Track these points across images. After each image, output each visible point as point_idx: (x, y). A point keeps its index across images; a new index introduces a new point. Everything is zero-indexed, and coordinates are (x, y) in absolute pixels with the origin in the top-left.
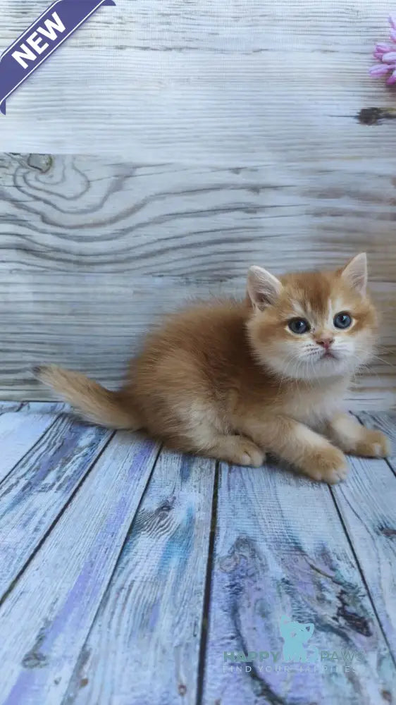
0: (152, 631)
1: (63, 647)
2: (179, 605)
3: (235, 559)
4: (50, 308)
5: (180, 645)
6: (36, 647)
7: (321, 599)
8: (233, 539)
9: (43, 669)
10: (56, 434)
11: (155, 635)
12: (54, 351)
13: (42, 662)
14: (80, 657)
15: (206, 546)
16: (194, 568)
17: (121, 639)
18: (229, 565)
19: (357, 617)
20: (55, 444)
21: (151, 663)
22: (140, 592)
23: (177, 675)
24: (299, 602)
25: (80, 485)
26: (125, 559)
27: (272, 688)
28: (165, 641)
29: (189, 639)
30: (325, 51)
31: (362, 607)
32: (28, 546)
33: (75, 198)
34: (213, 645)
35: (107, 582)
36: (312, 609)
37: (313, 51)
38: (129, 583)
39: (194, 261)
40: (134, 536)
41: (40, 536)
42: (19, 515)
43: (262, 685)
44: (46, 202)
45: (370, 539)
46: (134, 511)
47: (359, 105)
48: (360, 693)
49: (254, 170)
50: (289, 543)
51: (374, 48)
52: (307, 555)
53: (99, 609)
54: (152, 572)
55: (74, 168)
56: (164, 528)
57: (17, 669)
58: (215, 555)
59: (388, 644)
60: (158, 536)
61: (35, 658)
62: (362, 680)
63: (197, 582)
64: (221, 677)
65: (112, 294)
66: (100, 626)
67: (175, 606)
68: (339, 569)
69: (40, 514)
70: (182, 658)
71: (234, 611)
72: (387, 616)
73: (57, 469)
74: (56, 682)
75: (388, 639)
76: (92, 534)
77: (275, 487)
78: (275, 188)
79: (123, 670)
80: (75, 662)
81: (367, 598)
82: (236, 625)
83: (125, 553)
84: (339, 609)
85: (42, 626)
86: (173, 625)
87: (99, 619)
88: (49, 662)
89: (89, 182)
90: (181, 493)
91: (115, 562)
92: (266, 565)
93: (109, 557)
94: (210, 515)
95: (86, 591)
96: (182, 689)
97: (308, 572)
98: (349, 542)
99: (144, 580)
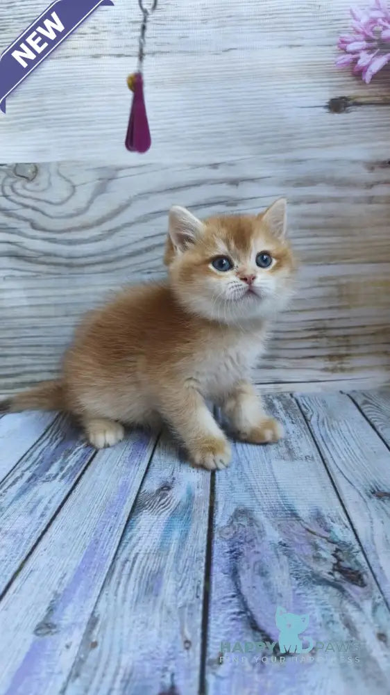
0: (157, 595)
1: (73, 616)
2: (181, 572)
3: (234, 528)
4: (45, 311)
5: (184, 606)
6: (47, 617)
7: (317, 558)
8: (231, 511)
9: (55, 636)
10: (58, 430)
11: (160, 598)
12: (51, 352)
13: (54, 630)
14: (89, 623)
15: (206, 519)
16: (194, 539)
17: (128, 604)
18: (228, 534)
19: (351, 571)
20: (57, 439)
21: (157, 624)
22: (144, 563)
23: (182, 633)
24: (296, 561)
25: (83, 473)
26: (129, 535)
28: (169, 604)
29: (193, 599)
30: (291, 46)
31: (356, 562)
32: (35, 530)
33: (62, 203)
34: (215, 604)
35: (112, 556)
36: (308, 567)
37: (280, 47)
38: (132, 556)
40: (137, 514)
41: (46, 521)
43: (262, 635)
44: (34, 209)
45: (363, 502)
46: (136, 493)
47: (326, 95)
48: (357, 637)
49: (231, 164)
50: (285, 511)
51: (338, 40)
52: (303, 521)
53: (105, 579)
54: (155, 545)
55: (59, 174)
56: (165, 506)
57: (30, 638)
58: (214, 526)
59: (382, 593)
60: (160, 512)
61: (46, 627)
62: (358, 626)
63: (198, 550)
64: (223, 631)
66: (107, 594)
67: (178, 573)
68: (334, 530)
69: (45, 502)
70: (186, 616)
71: (234, 573)
73: (60, 460)
74: (68, 647)
75: (382, 589)
76: (96, 515)
77: (270, 463)
78: (252, 180)
79: (131, 631)
80: (84, 628)
81: (361, 554)
82: (236, 585)
83: (128, 530)
84: (334, 564)
85: (51, 599)
86: (176, 589)
87: (105, 589)
88: (60, 629)
89: (74, 187)
90: (180, 473)
91: (119, 539)
92: (264, 531)
93: (114, 534)
94: (209, 492)
95: (92, 565)
96: (188, 643)
97: (304, 535)
98: (343, 506)
99: (148, 552)
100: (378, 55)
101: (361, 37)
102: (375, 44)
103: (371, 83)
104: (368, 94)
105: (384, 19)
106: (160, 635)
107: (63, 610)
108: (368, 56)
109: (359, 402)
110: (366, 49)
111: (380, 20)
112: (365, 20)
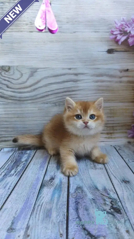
0: (50, 218)
1: (21, 225)
2: (58, 209)
3: (76, 193)
4: (10, 116)
5: (60, 222)
6: (11, 226)
7: (105, 204)
8: (75, 187)
9: (14, 233)
10: (14, 158)
11: (51, 219)
12: (12, 130)
13: (14, 231)
14: (26, 228)
15: (66, 190)
16: (63, 197)
17: (40, 221)
18: (74, 196)
19: (116, 209)
20: (13, 161)
21: (50, 228)
22: (45, 206)
23: (59, 231)
24: (98, 205)
25: (23, 173)
26: (40, 196)
27: (91, 233)
28: (54, 221)
29: (62, 219)
30: (95, 32)
31: (118, 205)
32: (6, 194)
33: (18, 79)
34: (70, 221)
35: (34, 204)
36: (102, 207)
37: (92, 32)
38: (41, 204)
39: (58, 98)
40: (42, 189)
41: (10, 191)
42: (3, 184)
43: (87, 232)
44: (8, 81)
45: (120, 184)
46: (42, 181)
47: (107, 48)
48: (119, 232)
49: (75, 69)
50: (94, 187)
51: (110, 30)
52: (100, 191)
53: (32, 212)
54: (49, 200)
55: (17, 70)
56: (52, 185)
57: (5, 233)
58: (70, 193)
59: (127, 216)
60: (50, 188)
61: (11, 229)
62: (119, 228)
63: (64, 201)
64: (74, 230)
65: (31, 110)
66: (33, 217)
67: (57, 209)
68: (111, 194)
69: (10, 184)
70: (60, 226)
71: (77, 210)
72: (127, 208)
73: (15, 169)
74: (19, 237)
76: (28, 189)
77: (88, 170)
78: (82, 74)
79: (41, 231)
80: (24, 230)
81: (120, 203)
82: (78, 214)
83: (39, 194)
84: (111, 206)
85: (13, 219)
86: (57, 216)
87: (32, 216)
88: (16, 230)
89: (22, 74)
90: (57, 174)
91: (36, 197)
92: (87, 194)
93: (34, 196)
94: (67, 180)
95: (27, 207)
96: (61, 235)
97: (100, 196)
98: (113, 185)
99: (47, 202)
100: (123, 36)
101: (118, 30)
102: (122, 32)
103: (121, 45)
104: (120, 48)
105: (125, 24)
106: (51, 232)
107: (17, 223)
108: (120, 36)
109: (117, 149)
110: (119, 34)
111: (124, 25)
112: (119, 24)
